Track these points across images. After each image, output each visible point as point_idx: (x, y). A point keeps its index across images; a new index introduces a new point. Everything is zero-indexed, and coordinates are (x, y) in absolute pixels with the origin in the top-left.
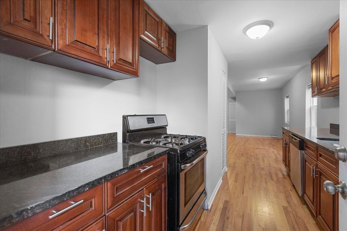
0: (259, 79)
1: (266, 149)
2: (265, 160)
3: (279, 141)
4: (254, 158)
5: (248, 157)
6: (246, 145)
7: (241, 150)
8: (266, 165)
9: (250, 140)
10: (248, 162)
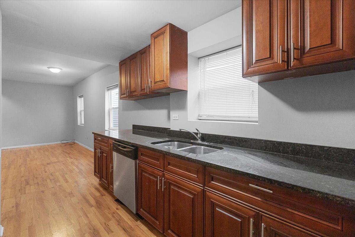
0: (49, 68)
1: (62, 162)
2: (67, 178)
3: (73, 147)
4: (49, 180)
5: (40, 183)
6: (28, 163)
7: (22, 175)
8: (73, 186)
9: (32, 153)
10: (43, 192)
